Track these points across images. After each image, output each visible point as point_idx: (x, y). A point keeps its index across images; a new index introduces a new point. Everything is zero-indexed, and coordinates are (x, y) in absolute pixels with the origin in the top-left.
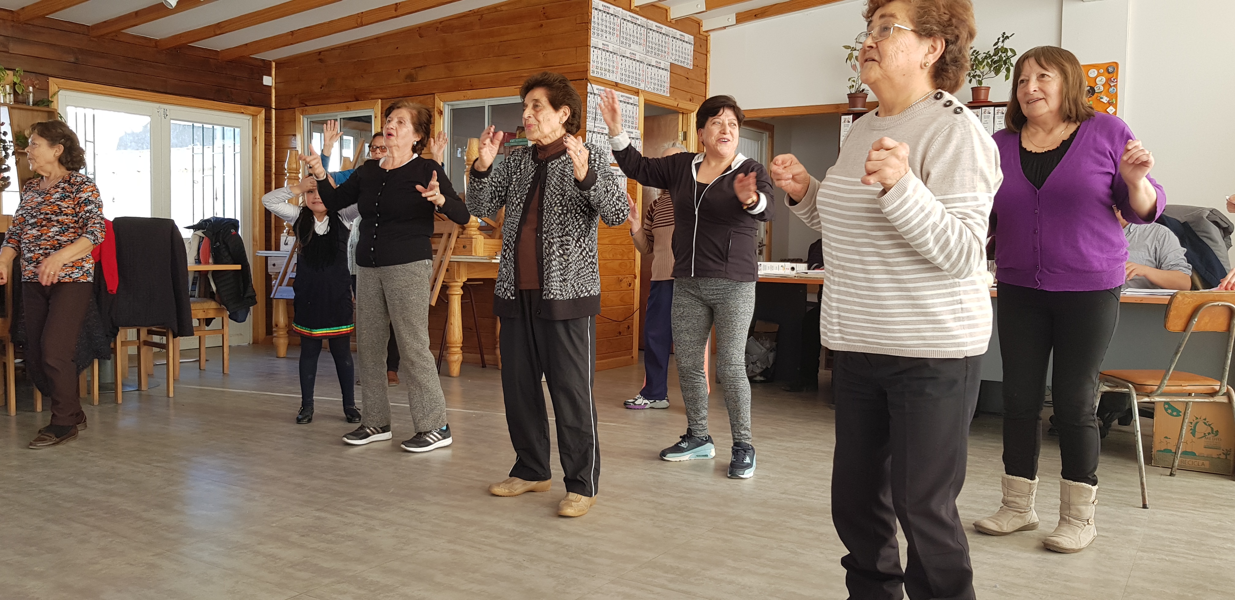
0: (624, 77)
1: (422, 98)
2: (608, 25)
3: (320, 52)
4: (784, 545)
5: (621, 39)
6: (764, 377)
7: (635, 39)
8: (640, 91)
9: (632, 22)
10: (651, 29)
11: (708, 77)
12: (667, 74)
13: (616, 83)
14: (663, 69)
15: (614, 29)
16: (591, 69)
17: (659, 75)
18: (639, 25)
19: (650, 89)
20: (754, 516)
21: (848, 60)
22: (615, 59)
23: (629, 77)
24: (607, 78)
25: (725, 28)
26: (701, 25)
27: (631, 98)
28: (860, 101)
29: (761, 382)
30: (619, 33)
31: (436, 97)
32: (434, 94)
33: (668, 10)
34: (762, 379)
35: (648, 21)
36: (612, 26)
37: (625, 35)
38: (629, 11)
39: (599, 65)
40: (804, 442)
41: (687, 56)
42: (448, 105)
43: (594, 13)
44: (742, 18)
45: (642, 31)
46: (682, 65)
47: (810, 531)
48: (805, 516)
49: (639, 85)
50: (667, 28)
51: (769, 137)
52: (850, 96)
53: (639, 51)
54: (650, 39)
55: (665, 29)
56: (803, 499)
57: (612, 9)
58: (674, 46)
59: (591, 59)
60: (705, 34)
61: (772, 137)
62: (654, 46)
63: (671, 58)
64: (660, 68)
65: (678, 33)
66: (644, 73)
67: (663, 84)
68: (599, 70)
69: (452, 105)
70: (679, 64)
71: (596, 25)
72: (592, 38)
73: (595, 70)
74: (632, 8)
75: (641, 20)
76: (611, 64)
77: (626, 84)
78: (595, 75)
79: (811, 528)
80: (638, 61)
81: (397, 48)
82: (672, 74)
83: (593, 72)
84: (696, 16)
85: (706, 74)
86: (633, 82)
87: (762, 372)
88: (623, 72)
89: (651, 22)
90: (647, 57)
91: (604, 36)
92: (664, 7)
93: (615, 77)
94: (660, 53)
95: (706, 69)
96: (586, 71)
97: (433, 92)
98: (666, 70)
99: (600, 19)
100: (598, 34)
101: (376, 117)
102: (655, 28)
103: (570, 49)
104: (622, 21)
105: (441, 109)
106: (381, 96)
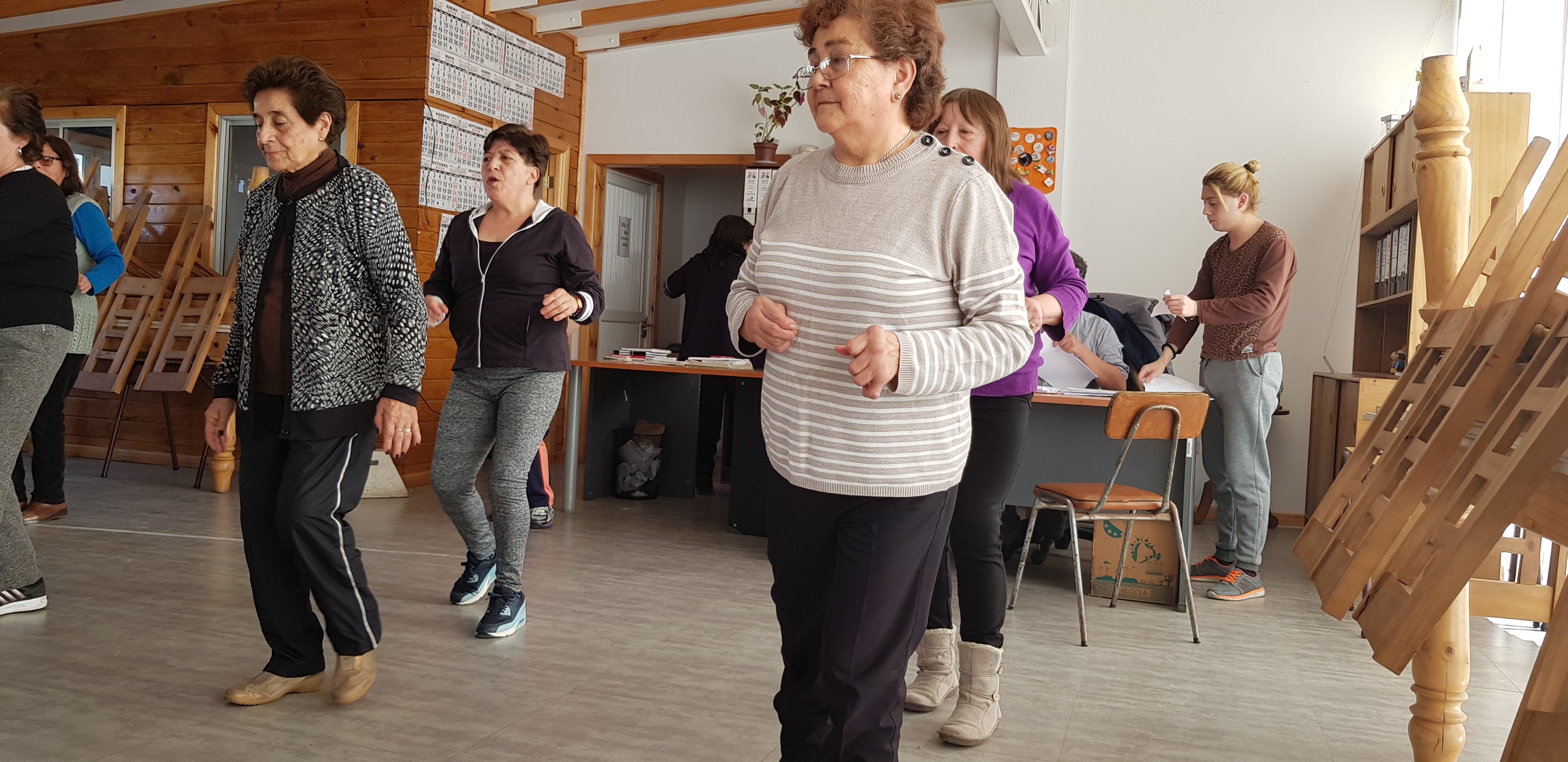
0: (473, 101)
1: (188, 107)
2: (454, 32)
3: (37, 34)
4: (665, 707)
5: (471, 52)
6: (645, 492)
7: (490, 54)
9: (486, 32)
10: (510, 43)
11: (583, 110)
12: (530, 102)
13: (462, 108)
14: (525, 95)
15: (461, 38)
16: (430, 87)
17: (521, 103)
18: (495, 36)
20: (628, 672)
21: (755, 102)
22: (462, 76)
23: (480, 101)
24: (451, 100)
25: (605, 50)
26: (575, 44)
28: (768, 153)
29: (641, 498)
30: (468, 44)
31: (209, 108)
32: (206, 103)
33: (534, 21)
34: (642, 494)
35: (508, 32)
36: (459, 33)
37: (476, 48)
38: (483, 17)
39: (441, 83)
40: (694, 574)
41: (556, 82)
42: (227, 120)
43: (436, 15)
44: (627, 40)
45: (499, 45)
46: (550, 91)
47: (698, 689)
48: (692, 670)
49: (494, 112)
50: (532, 43)
51: (658, 190)
52: (757, 146)
53: (495, 71)
54: (510, 55)
55: (529, 44)
56: (690, 647)
57: (460, 12)
58: (541, 67)
59: (430, 75)
60: (581, 55)
61: (661, 190)
62: (514, 64)
63: (536, 82)
64: (521, 93)
65: (546, 52)
66: (501, 99)
67: (525, 114)
68: (440, 90)
69: (232, 121)
70: (547, 90)
71: (438, 31)
72: (431, 47)
73: (435, 89)
74: (487, 13)
75: (498, 30)
76: (457, 82)
77: (476, 110)
78: (434, 95)
79: (699, 684)
80: (493, 82)
81: (154, 37)
82: (538, 103)
83: (433, 91)
84: (569, 31)
85: (580, 106)
86: (485, 109)
87: (643, 486)
88: (473, 94)
89: (511, 34)
90: (505, 78)
91: (449, 46)
92: (528, 16)
93: (461, 99)
94: (521, 74)
95: (581, 100)
96: (423, 88)
97: (206, 101)
98: (529, 96)
99: (443, 23)
100: (440, 43)
101: (118, 129)
102: (516, 43)
103: (401, 59)
104: (473, 29)
105: (217, 125)
106: (127, 101)
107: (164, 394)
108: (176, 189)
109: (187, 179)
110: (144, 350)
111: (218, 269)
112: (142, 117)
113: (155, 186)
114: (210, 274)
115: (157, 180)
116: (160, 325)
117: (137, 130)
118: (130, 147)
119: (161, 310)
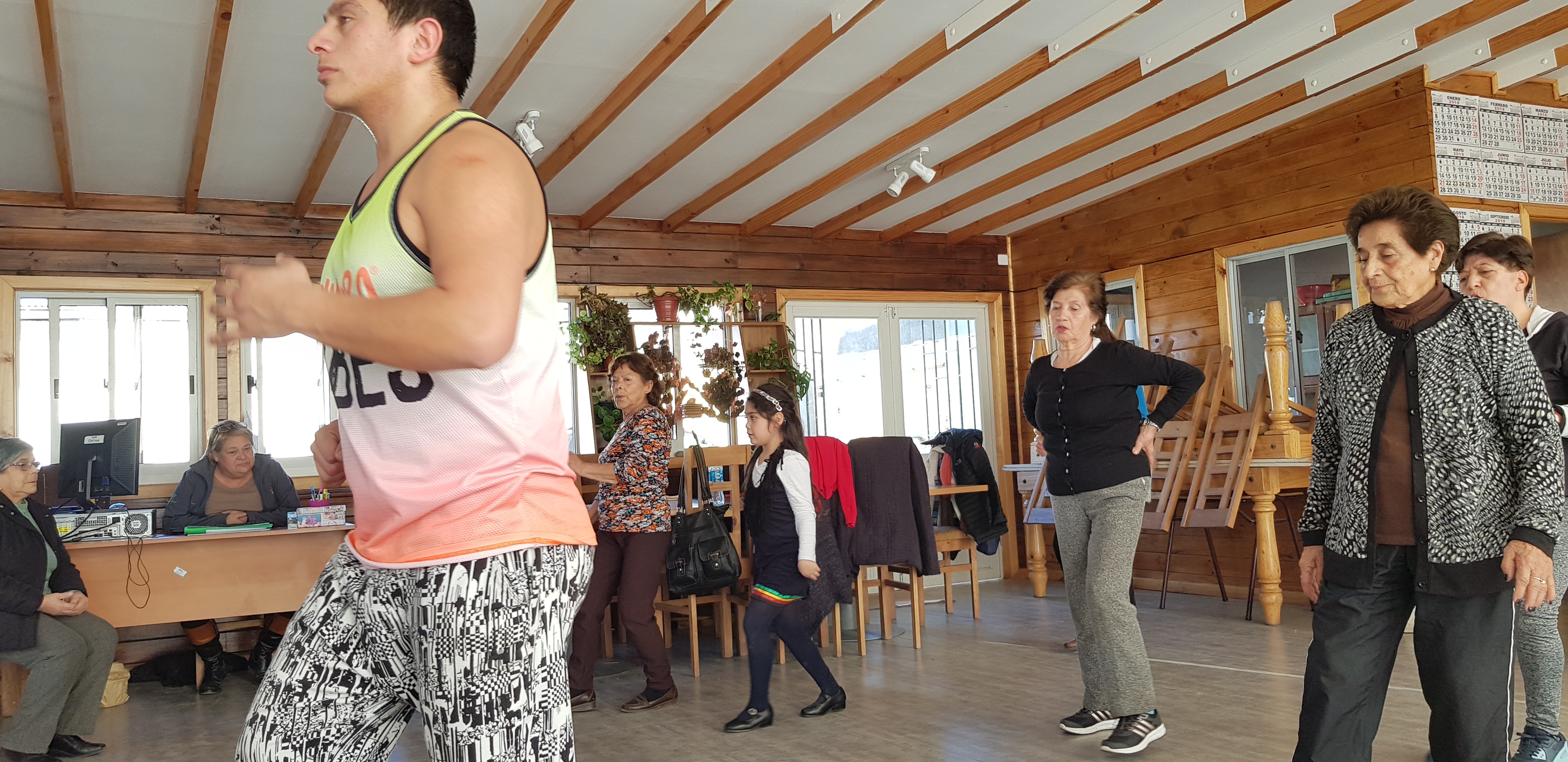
0: (1492, 189)
1: (1197, 256)
2: (1459, 122)
3: (1063, 218)
5: (1482, 138)
7: (1505, 134)
8: (1521, 205)
9: (1497, 112)
10: (1528, 117)
12: (1563, 175)
13: (1480, 199)
14: (1555, 168)
15: (1469, 126)
16: (1440, 186)
17: (1551, 179)
18: (1509, 114)
19: (1537, 200)
22: (1475, 166)
24: (1467, 194)
27: (1507, 217)
30: (1477, 130)
31: (1215, 253)
32: (1212, 249)
33: (1554, 85)
35: (1524, 105)
36: (1465, 122)
37: (1487, 132)
38: (1491, 97)
39: (1452, 179)
42: (1233, 261)
43: (1437, 110)
45: (1515, 121)
49: (1519, 196)
50: (1556, 109)
53: (1513, 150)
54: (1530, 130)
55: (1551, 111)
57: (1464, 99)
59: (1438, 174)
62: (1536, 138)
64: (1550, 168)
66: (1525, 179)
67: (1558, 190)
68: (1452, 186)
69: (1237, 260)
71: (1441, 126)
72: (1436, 145)
74: (1495, 91)
75: (1511, 106)
76: (1470, 174)
77: (1498, 198)
78: (1447, 193)
80: (1513, 164)
81: (1159, 198)
83: (1443, 190)
86: (1507, 195)
89: (1527, 106)
90: (1527, 155)
91: (1455, 138)
92: (1547, 81)
93: (1477, 191)
94: (1548, 146)
97: (1212, 247)
98: (1561, 169)
99: (1445, 116)
101: (1137, 287)
102: (1536, 114)
103: (1403, 165)
104: (1481, 113)
105: (1224, 267)
106: (1142, 260)
107: (1207, 530)
108: (1194, 333)
109: (1203, 322)
110: (1185, 488)
111: (1242, 405)
112: (1157, 273)
113: (1175, 333)
114: (1237, 411)
115: (1176, 327)
116: (1196, 464)
117: (1154, 284)
118: (1150, 301)
119: (1195, 449)
